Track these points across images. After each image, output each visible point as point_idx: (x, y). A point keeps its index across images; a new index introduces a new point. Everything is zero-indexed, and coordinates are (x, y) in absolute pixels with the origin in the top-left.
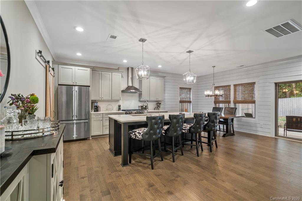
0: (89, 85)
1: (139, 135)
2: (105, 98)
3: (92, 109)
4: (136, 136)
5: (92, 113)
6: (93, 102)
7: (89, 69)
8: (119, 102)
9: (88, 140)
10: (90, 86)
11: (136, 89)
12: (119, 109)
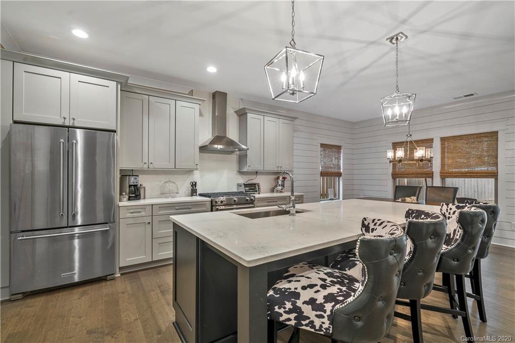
0: (115, 129)
1: (317, 316)
2: (158, 164)
3: (121, 194)
4: (301, 316)
5: (121, 204)
6: (125, 175)
7: (113, 84)
8: (193, 175)
9: (108, 283)
10: (115, 131)
11: (231, 143)
12: (193, 192)
